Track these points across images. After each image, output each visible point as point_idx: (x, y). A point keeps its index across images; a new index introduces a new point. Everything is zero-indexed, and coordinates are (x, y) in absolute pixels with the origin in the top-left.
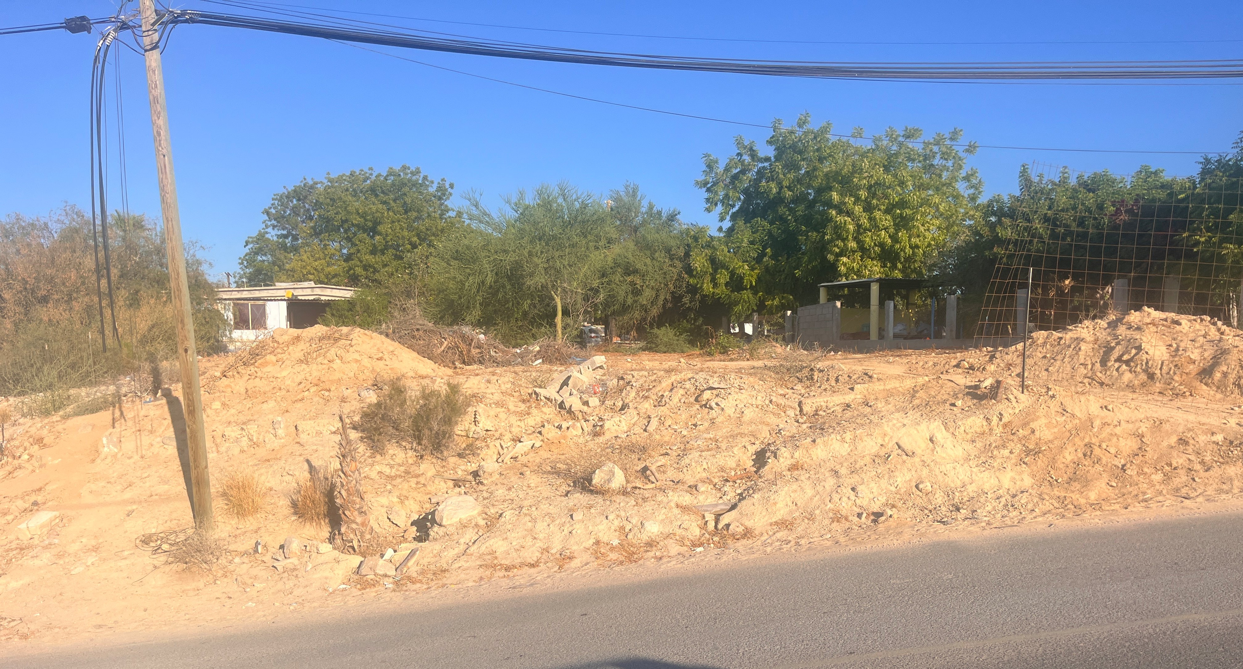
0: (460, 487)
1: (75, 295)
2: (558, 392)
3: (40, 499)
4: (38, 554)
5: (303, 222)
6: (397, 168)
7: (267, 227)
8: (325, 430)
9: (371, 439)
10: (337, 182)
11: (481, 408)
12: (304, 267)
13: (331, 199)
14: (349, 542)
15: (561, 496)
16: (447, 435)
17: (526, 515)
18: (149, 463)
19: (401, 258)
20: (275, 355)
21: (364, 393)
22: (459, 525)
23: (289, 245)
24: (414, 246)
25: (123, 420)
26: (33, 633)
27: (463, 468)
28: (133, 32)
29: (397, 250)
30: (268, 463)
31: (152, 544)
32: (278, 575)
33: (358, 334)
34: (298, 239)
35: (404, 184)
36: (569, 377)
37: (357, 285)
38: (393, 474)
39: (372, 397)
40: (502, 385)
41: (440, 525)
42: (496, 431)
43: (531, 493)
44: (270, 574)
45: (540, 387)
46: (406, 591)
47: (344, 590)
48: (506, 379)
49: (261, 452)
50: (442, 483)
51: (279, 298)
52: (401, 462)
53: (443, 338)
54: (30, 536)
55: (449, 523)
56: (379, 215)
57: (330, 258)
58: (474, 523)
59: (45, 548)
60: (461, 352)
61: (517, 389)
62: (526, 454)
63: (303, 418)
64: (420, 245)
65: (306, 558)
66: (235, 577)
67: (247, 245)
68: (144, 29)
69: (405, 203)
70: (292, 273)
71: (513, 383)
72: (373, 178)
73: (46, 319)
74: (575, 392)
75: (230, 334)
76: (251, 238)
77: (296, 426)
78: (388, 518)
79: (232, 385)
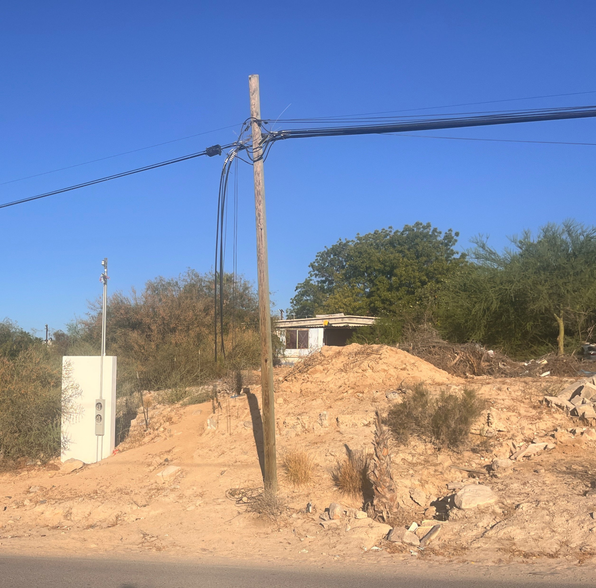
0: (474, 477)
1: (191, 327)
2: (570, 400)
3: (169, 458)
4: (168, 494)
5: (337, 270)
6: (411, 224)
7: (311, 276)
8: (360, 422)
9: (396, 432)
10: (364, 240)
11: (494, 411)
12: (337, 303)
13: (359, 253)
14: (380, 513)
15: (578, 495)
16: (464, 433)
17: (543, 509)
18: (235, 439)
19: (413, 293)
20: (322, 366)
21: (391, 396)
22: (477, 510)
23: (326, 287)
24: (423, 283)
25: (220, 409)
26: (164, 547)
27: (478, 462)
28: (247, 150)
29: (409, 287)
30: (316, 445)
31: (236, 496)
32: (324, 531)
33: (386, 350)
34: (332, 283)
35: (417, 236)
36: (582, 388)
37: (377, 314)
38: (414, 461)
39: (398, 399)
40: (513, 393)
41: (459, 508)
42: (508, 432)
43: (546, 489)
44: (318, 530)
45: (551, 395)
46: (430, 560)
47: (377, 551)
48: (516, 388)
49: (311, 437)
50: (458, 473)
51: (319, 326)
52: (421, 452)
53: (456, 353)
54: (163, 481)
55: (467, 507)
56: (395, 261)
57: (356, 296)
58: (491, 511)
59: (172, 490)
60: (472, 365)
61: (527, 397)
62: (539, 454)
63: (343, 413)
64: (429, 281)
65: (346, 521)
66: (293, 528)
67: (297, 289)
68: (254, 147)
69: (417, 251)
70: (327, 308)
71: (524, 391)
72: (392, 234)
73: (174, 342)
74: (588, 401)
75: (283, 352)
76: (300, 284)
77: (337, 419)
78: (411, 497)
79: (291, 386)
